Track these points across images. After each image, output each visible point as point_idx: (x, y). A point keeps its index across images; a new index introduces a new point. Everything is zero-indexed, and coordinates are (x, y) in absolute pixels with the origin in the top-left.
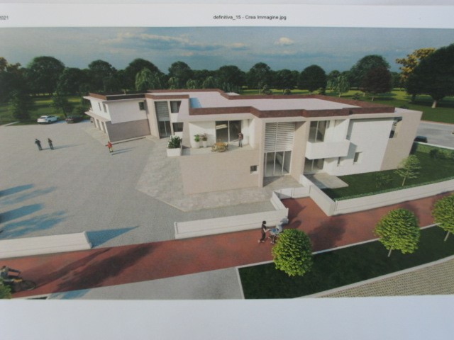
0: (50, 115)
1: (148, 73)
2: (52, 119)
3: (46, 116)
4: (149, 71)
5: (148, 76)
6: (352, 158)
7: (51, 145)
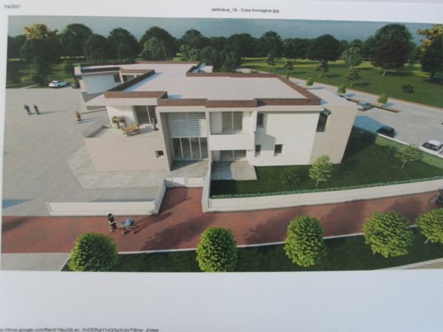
0: (60, 80)
1: (155, 42)
2: (62, 84)
3: (56, 82)
4: (157, 41)
5: (154, 45)
6: (272, 149)
7: (37, 110)
